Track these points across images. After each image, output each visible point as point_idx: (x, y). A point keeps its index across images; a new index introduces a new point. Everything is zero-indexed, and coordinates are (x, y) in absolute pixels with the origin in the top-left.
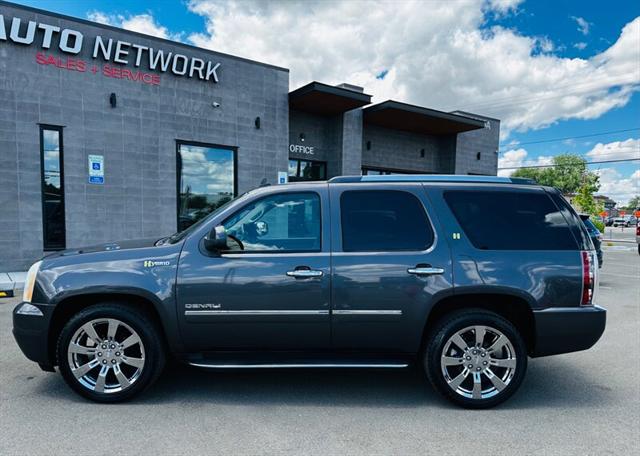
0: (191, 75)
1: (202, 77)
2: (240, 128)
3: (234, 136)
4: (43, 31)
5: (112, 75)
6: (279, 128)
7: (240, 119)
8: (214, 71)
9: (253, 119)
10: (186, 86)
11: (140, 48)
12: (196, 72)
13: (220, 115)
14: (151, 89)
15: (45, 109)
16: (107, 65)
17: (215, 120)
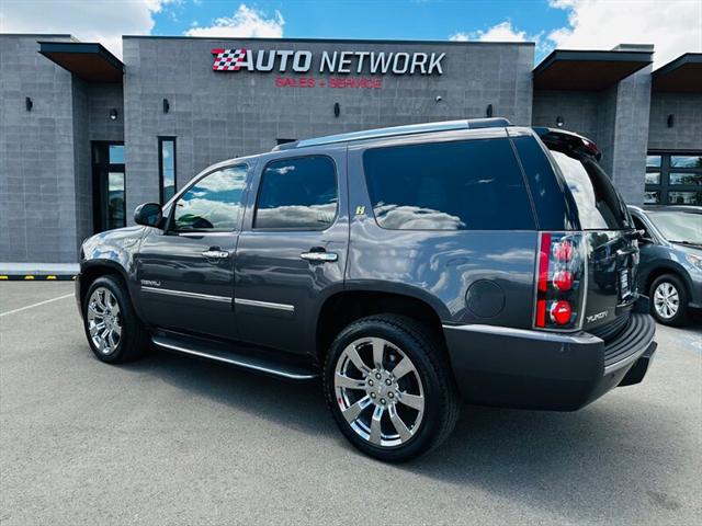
0: (412, 71)
1: (423, 71)
4: (281, 56)
5: (337, 86)
7: (468, 110)
8: (437, 62)
9: (484, 107)
11: (362, 54)
12: (418, 67)
14: (372, 94)
15: (281, 125)
16: (333, 77)
17: (440, 114)
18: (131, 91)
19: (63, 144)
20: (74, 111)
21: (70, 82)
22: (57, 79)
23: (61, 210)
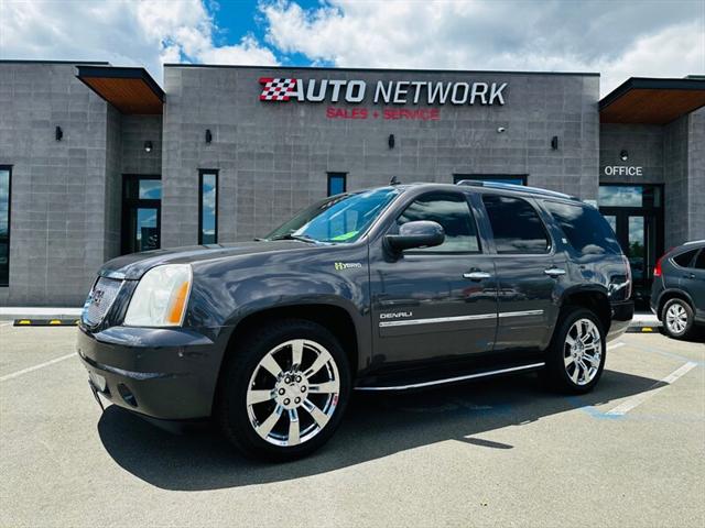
0: (472, 102)
1: (484, 102)
2: (531, 153)
3: (524, 162)
4: (333, 86)
5: (391, 116)
6: (585, 146)
7: (531, 142)
8: (499, 93)
9: (548, 140)
10: (467, 116)
11: (419, 84)
12: (478, 97)
13: (506, 141)
14: (428, 125)
15: (332, 158)
16: (388, 108)
17: (502, 146)
18: (171, 120)
19: (94, 176)
20: (107, 141)
21: (105, 111)
22: (91, 108)
23: (88, 248)
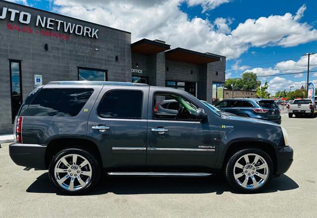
0: (85, 35)
1: (90, 36)
2: (108, 61)
4: (11, 12)
5: (45, 34)
6: (127, 61)
8: (95, 33)
9: (114, 57)
10: (82, 40)
11: (60, 21)
12: (87, 33)
13: (99, 55)
14: (65, 42)
15: (11, 52)
16: (43, 30)
17: (97, 57)
